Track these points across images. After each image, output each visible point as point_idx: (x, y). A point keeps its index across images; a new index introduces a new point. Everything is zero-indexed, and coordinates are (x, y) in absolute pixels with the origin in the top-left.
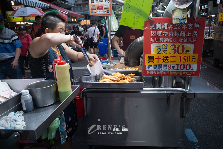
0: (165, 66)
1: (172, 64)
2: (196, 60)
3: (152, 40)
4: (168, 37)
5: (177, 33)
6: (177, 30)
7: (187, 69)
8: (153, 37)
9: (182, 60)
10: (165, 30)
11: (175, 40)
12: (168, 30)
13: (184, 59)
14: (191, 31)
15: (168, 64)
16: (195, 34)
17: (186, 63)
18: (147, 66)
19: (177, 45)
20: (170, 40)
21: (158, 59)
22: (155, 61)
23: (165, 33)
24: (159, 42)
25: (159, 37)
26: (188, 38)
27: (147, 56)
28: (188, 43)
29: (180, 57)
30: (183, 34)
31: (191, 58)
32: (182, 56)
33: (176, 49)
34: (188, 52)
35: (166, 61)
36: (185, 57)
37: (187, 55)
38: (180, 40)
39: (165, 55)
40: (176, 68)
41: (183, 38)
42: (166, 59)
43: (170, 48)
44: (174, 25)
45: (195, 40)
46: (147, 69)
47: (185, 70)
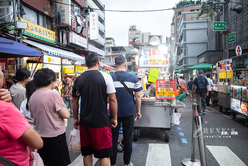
0: (163, 95)
1: (166, 95)
2: (174, 93)
3: (159, 86)
4: (164, 86)
5: (167, 84)
6: (167, 83)
8: (159, 85)
9: (169, 93)
10: (163, 83)
11: (166, 87)
12: (164, 83)
14: (172, 84)
15: (164, 95)
16: (173, 85)
17: (171, 95)
18: (157, 95)
19: (167, 88)
20: (165, 86)
21: (161, 93)
22: (160, 94)
23: (163, 84)
24: (161, 87)
25: (161, 86)
26: (171, 86)
27: (157, 92)
28: (171, 88)
30: (169, 85)
32: (169, 92)
33: (167, 90)
34: (171, 91)
37: (171, 92)
38: (168, 87)
39: (163, 92)
40: (167, 96)
41: (169, 86)
43: (165, 89)
44: (166, 82)
45: (173, 87)
46: (157, 96)
47: (170, 97)
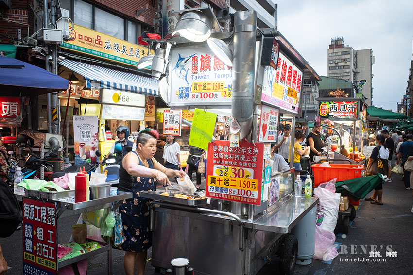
0: (226, 189)
1: (233, 189)
2: (256, 186)
3: (214, 161)
4: (229, 160)
5: (237, 157)
6: (237, 154)
7: (247, 195)
8: (215, 159)
9: (243, 185)
10: (226, 153)
11: (235, 163)
12: (228, 153)
13: (244, 184)
14: (251, 156)
15: (229, 188)
16: (255, 159)
17: (246, 189)
18: (209, 188)
19: (237, 168)
20: (231, 163)
21: (220, 181)
22: (217, 182)
23: (226, 156)
24: (220, 164)
25: (221, 160)
26: (248, 162)
27: (209, 176)
28: (247, 167)
29: (241, 181)
30: (243, 158)
31: (251, 183)
32: (243, 180)
33: (236, 172)
34: (248, 177)
35: (227, 184)
36: (245, 181)
37: (247, 180)
38: (240, 164)
39: (226, 177)
40: (236, 193)
41: (243, 162)
42: (227, 183)
43: (231, 171)
44: (234, 149)
45: (254, 165)
46: (209, 190)
47: (245, 196)
